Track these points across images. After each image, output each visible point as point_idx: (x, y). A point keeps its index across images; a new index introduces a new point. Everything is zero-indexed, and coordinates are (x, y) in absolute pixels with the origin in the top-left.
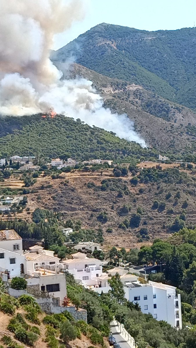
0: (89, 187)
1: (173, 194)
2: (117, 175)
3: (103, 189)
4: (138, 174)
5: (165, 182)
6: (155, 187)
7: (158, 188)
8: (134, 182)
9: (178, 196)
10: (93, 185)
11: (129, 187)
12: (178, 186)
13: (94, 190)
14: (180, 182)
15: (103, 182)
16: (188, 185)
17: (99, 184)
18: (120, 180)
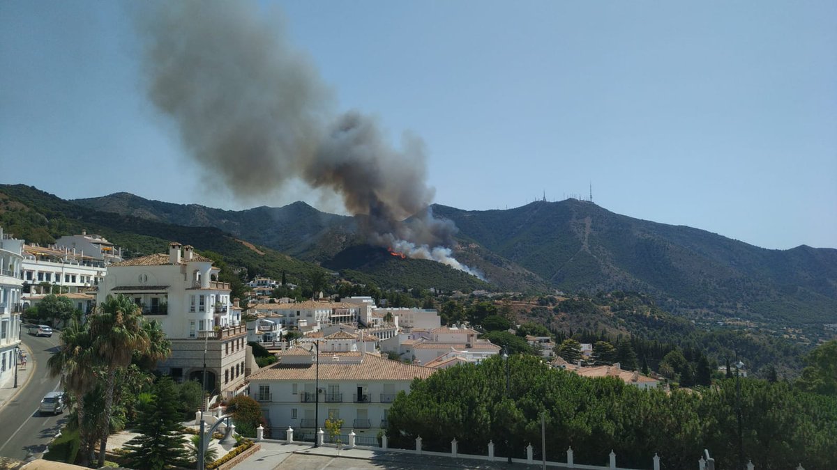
0: (522, 313)
1: (592, 323)
2: (542, 304)
3: (534, 315)
4: (558, 304)
5: (582, 312)
6: (575, 316)
7: (577, 317)
8: (556, 311)
9: (596, 324)
10: (525, 312)
11: (554, 315)
12: (594, 316)
13: (527, 316)
14: (594, 313)
15: (533, 309)
16: (601, 316)
17: (530, 311)
18: (546, 309)
